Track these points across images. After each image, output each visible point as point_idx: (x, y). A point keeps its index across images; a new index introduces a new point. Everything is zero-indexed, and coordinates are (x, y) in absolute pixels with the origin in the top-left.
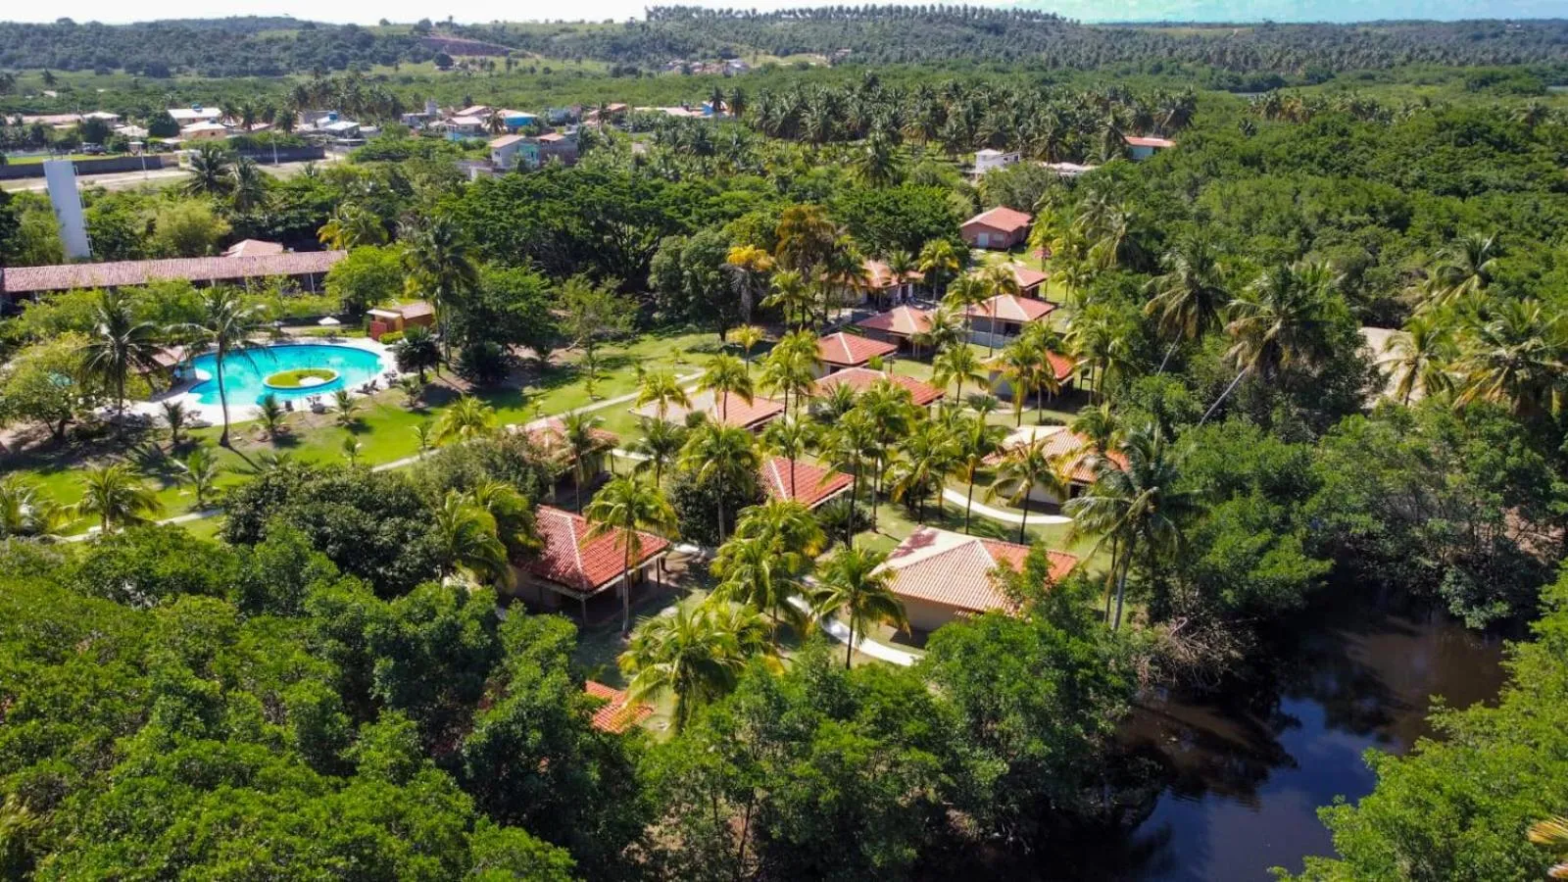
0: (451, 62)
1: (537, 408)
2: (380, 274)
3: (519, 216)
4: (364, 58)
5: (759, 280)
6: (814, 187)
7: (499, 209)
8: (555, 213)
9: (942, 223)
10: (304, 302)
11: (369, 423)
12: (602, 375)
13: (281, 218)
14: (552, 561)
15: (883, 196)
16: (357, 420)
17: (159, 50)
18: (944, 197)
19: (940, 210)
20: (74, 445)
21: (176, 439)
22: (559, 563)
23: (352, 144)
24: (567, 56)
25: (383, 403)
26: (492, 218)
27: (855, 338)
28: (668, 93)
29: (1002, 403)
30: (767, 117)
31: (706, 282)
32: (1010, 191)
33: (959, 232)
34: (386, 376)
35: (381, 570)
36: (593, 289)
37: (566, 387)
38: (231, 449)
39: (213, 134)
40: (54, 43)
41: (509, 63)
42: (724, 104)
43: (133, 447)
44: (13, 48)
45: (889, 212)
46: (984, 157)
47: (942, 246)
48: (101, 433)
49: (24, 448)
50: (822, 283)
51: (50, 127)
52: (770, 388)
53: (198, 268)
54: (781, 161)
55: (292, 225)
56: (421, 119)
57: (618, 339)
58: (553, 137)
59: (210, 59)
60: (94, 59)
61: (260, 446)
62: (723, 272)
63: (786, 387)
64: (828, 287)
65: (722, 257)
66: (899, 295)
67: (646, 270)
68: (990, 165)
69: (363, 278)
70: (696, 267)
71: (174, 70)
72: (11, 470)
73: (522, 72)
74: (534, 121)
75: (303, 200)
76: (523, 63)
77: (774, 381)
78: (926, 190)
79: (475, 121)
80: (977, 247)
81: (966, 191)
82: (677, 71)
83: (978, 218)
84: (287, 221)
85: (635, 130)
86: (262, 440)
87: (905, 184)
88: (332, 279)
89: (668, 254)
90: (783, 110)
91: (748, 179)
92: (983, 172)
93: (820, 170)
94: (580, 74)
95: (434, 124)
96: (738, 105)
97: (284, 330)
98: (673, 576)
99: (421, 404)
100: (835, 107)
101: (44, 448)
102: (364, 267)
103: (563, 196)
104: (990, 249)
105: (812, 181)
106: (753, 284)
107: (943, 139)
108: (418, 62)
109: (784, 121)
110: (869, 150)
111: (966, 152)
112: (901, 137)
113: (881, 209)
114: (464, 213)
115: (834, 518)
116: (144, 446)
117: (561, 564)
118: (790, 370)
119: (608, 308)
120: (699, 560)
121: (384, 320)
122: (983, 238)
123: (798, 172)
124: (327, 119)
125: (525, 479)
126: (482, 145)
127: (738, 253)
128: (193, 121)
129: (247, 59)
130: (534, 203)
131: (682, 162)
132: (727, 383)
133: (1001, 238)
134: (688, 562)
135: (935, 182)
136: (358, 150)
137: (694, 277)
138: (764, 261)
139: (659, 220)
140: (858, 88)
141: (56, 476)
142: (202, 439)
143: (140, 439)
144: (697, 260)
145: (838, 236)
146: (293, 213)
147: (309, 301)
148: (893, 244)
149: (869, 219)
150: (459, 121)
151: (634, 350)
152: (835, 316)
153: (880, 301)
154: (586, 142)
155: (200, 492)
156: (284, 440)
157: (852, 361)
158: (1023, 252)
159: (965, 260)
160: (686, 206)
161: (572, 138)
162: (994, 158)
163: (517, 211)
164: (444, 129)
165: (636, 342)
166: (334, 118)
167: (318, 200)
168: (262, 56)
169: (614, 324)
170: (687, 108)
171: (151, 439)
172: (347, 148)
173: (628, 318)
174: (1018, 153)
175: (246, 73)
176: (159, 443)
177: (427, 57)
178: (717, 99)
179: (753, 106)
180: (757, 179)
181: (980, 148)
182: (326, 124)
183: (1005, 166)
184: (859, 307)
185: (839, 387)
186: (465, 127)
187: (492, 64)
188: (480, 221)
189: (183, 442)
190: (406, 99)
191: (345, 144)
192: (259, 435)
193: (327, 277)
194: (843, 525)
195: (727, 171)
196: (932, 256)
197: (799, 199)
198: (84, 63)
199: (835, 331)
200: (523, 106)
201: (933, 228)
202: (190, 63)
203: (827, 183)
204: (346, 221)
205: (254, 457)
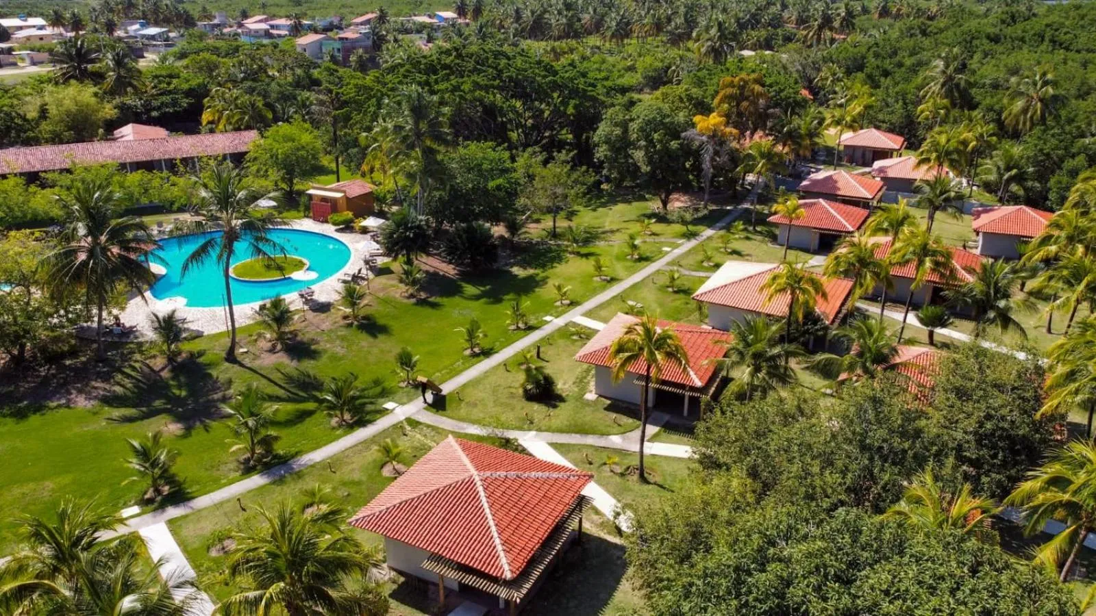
1: (564, 294)
2: (303, 153)
13: (155, 103)
20: (43, 371)
21: (172, 356)
23: (165, 46)
34: (366, 262)
38: (242, 365)
39: (41, 39)
42: (467, 12)
43: (120, 371)
48: (72, 352)
53: (110, 152)
56: (214, 26)
58: (350, 35)
75: (172, 86)
79: (265, 26)
86: (273, 351)
90: (533, 12)
95: (226, 30)
96: (478, 12)
99: (423, 295)
116: (134, 369)
119: (568, 181)
121: (324, 199)
124: (137, 26)
127: (704, 123)
128: (21, 28)
142: (201, 354)
143: (125, 358)
146: (165, 99)
150: (250, 26)
154: (379, 39)
156: (299, 349)
161: (366, 36)
166: (142, 25)
167: (185, 86)
170: (429, 16)
171: (137, 356)
172: (161, 49)
176: (151, 362)
178: (462, 7)
182: (135, 31)
186: (256, 31)
189: (181, 360)
191: (159, 46)
192: (264, 344)
204: (231, 104)
205: (276, 376)
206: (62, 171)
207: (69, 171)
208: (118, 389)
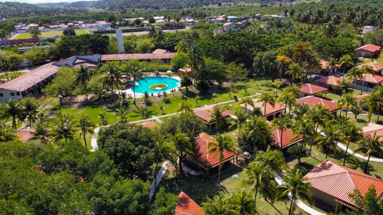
0: (221, 4)
1: (214, 100)
2: (184, 59)
3: (220, 45)
4: (201, 4)
5: (285, 66)
6: (310, 37)
7: (215, 43)
8: (230, 44)
9: (349, 49)
10: (164, 66)
11: (170, 101)
12: (236, 91)
13: (167, 44)
14: (200, 155)
15: (330, 40)
16: (168, 100)
17: (158, 3)
18: (351, 41)
19: (349, 45)
20: (101, 101)
21: (124, 102)
22: (202, 156)
23: (192, 25)
24: (250, 2)
25: (175, 95)
26: (213, 45)
27: (313, 86)
28: (274, 11)
29: (364, 111)
30: (299, 17)
31: (269, 66)
32: (374, 39)
33: (355, 52)
34: (178, 88)
35: (132, 163)
36: (237, 66)
37: (225, 94)
38: (136, 105)
39: (162, 23)
40: (137, 2)
41: (235, 4)
42: (288, 14)
43: (114, 102)
44: (130, 4)
45: (331, 46)
46: (366, 28)
47: (349, 57)
48: (108, 98)
49: (92, 100)
50: (306, 67)
51: (129, 21)
52: (281, 103)
54: (301, 29)
55: (170, 45)
56: (210, 18)
57: (243, 80)
58: (239, 23)
59: (168, 5)
60: (145, 6)
61: (143, 105)
62: (274, 63)
63: (286, 103)
64: (308, 68)
65: (275, 59)
66: (332, 71)
67: (252, 61)
68: (368, 31)
69: (179, 60)
70: (267, 61)
71: (160, 8)
72: (87, 106)
73: (238, 6)
74: (237, 19)
75: (173, 39)
76: (238, 4)
77: (282, 101)
78: (345, 39)
79: (222, 19)
80: (360, 56)
81: (359, 39)
82: (278, 5)
83: (362, 47)
84: (169, 44)
85: (263, 21)
86: (143, 103)
87: (338, 37)
88: (172, 60)
89: (259, 57)
90: (304, 15)
91: (291, 34)
92: (365, 33)
93: (313, 32)
94: (252, 7)
95: (212, 20)
96: (292, 13)
97: (159, 73)
98: (239, 162)
99: (185, 96)
100: (320, 13)
101: (95, 101)
102: (180, 57)
103: (233, 39)
104: (365, 57)
105: (309, 35)
106: (283, 67)
107: (353, 23)
108: (213, 5)
109: (304, 18)
110: (327, 26)
111: (361, 27)
112: (340, 22)
113: (329, 44)
114: (206, 44)
115: (295, 151)
116: (116, 103)
117: (203, 156)
118: (288, 98)
119: (240, 72)
120: (249, 158)
121: (182, 72)
122: (363, 53)
123: (306, 32)
124: (187, 19)
125: (191, 131)
126: (222, 25)
127: (280, 58)
128: (159, 19)
129: (176, 5)
130: (224, 41)
131: (273, 29)
132: (266, 101)
133: (369, 54)
134: (245, 158)
135: (349, 36)
136: (193, 26)
137: (266, 64)
138: (288, 60)
139: (259, 47)
140: (328, 8)
141: (95, 109)
142: (130, 102)
143: (117, 100)
144: (267, 59)
145: (313, 53)
146: (170, 42)
147: (165, 66)
148: (331, 55)
149: (325, 47)
150: (218, 19)
151: (247, 84)
152: (309, 77)
153: (325, 73)
154: (248, 24)
155: (122, 118)
156: (149, 104)
157: (312, 93)
158: (377, 58)
159: (356, 61)
160: (268, 43)
161: (244, 23)
162: (370, 28)
163: (219, 44)
164: (215, 21)
165: (248, 81)
166: (189, 18)
167: (176, 39)
168: (179, 4)
169: (242, 76)
170: (278, 15)
172: (191, 26)
173: (245, 75)
174: (378, 27)
175: (175, 8)
176: (120, 102)
177: (216, 3)
178: (286, 12)
179: (296, 14)
180: (293, 34)
181: (365, 25)
183: (373, 31)
184: (318, 74)
185: (304, 105)
186: (219, 20)
187: (230, 5)
188: (209, 46)
189: (125, 102)
190: (207, 14)
191: (190, 25)
192: (143, 102)
193: (171, 60)
194: (298, 154)
195: (285, 32)
196: (344, 60)
197: (305, 40)
198: (143, 7)
199: (308, 82)
200: (236, 15)
201: (346, 51)
202: (164, 6)
203: (314, 36)
204: (181, 45)
205: (140, 108)
206: (126, 60)
207: (128, 60)
208: (111, 106)
